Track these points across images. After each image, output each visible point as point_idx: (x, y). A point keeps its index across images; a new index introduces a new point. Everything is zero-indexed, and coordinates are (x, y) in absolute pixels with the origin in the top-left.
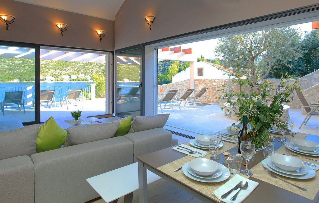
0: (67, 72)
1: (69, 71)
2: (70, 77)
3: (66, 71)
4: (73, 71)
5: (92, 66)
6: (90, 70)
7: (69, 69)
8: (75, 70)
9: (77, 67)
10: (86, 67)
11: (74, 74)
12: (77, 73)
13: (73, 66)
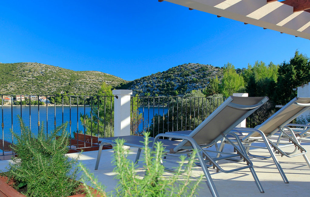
0: (8, 90)
1: (12, 89)
2: (15, 99)
3: (8, 88)
4: (18, 89)
5: (48, 81)
6: (46, 87)
7: (11, 85)
8: (21, 88)
9: (25, 82)
10: (40, 82)
11: (19, 93)
12: (26, 91)
13: (18, 81)
